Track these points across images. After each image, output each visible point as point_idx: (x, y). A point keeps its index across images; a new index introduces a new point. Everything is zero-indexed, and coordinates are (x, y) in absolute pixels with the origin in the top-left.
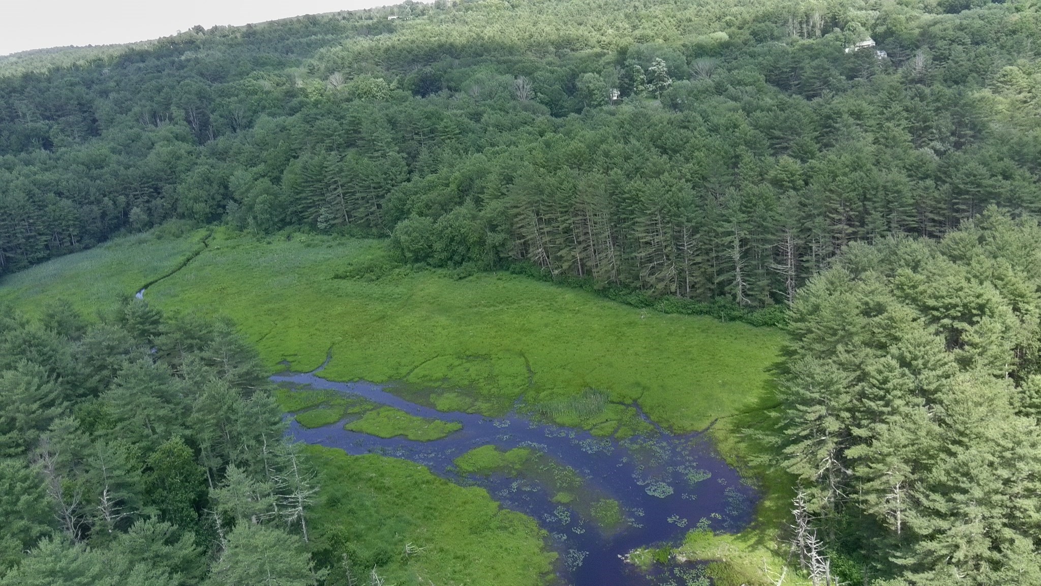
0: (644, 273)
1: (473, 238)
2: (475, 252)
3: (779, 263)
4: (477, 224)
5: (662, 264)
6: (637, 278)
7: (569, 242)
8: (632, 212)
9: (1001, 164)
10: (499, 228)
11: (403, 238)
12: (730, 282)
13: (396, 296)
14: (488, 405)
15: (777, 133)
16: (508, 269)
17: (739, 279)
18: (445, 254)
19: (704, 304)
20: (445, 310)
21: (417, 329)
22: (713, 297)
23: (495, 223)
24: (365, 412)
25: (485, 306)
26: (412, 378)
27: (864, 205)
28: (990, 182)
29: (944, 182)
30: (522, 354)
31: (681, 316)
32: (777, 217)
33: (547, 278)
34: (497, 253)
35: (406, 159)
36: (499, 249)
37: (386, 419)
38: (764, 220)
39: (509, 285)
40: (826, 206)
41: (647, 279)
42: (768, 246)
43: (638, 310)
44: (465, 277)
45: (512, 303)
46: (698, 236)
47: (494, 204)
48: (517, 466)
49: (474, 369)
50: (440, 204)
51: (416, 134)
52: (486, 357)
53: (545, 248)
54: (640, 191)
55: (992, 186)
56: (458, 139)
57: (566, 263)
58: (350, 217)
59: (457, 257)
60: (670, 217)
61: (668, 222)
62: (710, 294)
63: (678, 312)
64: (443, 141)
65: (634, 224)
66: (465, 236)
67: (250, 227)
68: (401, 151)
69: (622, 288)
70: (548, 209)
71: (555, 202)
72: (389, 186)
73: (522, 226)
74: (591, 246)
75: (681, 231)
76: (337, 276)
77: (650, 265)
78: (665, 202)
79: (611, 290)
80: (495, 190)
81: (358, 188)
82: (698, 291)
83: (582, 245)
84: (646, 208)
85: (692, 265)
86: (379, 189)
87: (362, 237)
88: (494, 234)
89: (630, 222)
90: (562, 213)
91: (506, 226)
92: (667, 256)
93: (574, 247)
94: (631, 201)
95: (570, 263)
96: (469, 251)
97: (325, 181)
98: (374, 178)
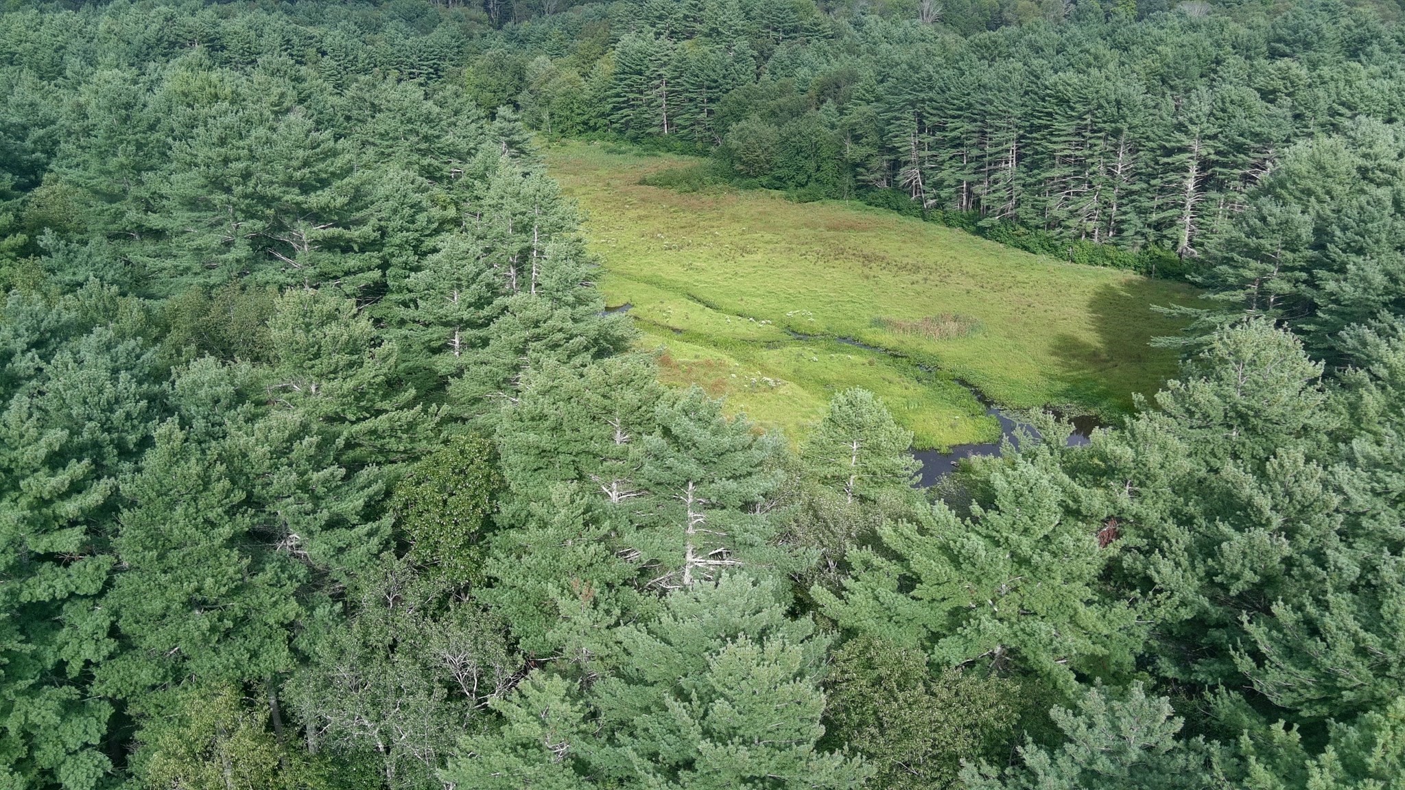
6: (1041, 212)
7: (955, 162)
11: (736, 144)
12: (1172, 223)
16: (865, 199)
17: (1187, 219)
22: (1144, 246)
23: (860, 132)
31: (1095, 267)
32: (1257, 129)
33: (916, 211)
34: (855, 175)
36: (859, 168)
38: (1240, 134)
42: (1237, 173)
44: (807, 201)
46: (1141, 154)
47: (862, 108)
53: (920, 169)
57: (947, 190)
58: (670, 125)
59: (802, 178)
60: (1105, 122)
61: (1100, 131)
62: (1142, 241)
63: (1091, 262)
64: (808, 41)
65: (1051, 134)
66: (816, 147)
67: (543, 126)
68: (752, 47)
69: (1017, 226)
70: (934, 112)
71: (947, 102)
72: (729, 87)
73: (896, 136)
74: (985, 166)
75: (1117, 146)
76: (643, 182)
77: (1062, 195)
78: (1102, 101)
79: (1002, 228)
80: (868, 92)
81: (688, 86)
82: (1125, 234)
83: (973, 165)
84: (1073, 109)
85: (1123, 198)
86: (714, 87)
87: (683, 153)
88: (855, 147)
89: (1045, 132)
90: (954, 117)
91: (873, 138)
92: (1090, 182)
93: (963, 168)
94: (1053, 101)
95: (952, 190)
96: (818, 170)
97: (648, 73)
98: (711, 73)
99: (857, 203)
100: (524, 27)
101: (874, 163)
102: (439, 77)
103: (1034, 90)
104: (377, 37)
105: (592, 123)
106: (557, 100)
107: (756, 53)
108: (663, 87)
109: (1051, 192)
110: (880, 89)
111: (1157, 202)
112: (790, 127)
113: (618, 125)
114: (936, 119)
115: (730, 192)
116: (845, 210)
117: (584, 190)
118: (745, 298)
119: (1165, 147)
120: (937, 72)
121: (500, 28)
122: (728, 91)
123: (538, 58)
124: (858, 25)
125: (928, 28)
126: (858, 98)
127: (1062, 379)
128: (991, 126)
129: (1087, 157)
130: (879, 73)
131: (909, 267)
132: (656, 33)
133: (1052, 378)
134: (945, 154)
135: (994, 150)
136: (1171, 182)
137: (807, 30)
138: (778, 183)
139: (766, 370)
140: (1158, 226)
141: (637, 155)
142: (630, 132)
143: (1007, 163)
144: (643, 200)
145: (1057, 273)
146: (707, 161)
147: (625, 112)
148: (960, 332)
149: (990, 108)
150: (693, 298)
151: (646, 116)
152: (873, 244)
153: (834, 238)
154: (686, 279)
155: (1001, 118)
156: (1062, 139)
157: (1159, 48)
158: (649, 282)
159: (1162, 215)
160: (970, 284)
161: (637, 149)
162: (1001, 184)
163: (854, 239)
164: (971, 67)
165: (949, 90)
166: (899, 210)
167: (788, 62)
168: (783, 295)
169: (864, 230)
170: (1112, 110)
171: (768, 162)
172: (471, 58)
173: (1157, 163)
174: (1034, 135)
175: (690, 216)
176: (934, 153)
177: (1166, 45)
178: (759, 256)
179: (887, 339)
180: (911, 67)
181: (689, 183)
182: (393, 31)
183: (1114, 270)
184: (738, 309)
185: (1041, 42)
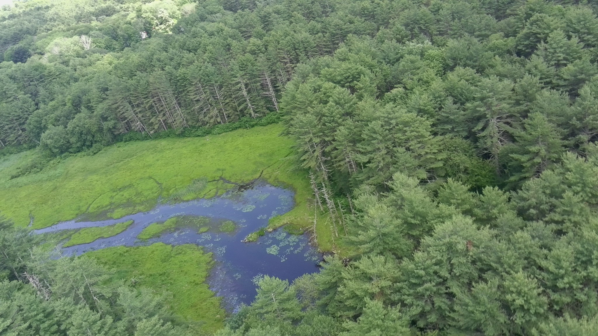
0: (201, 117)
1: (94, 129)
2: (98, 137)
3: (266, 91)
4: (94, 120)
5: (209, 110)
6: (198, 121)
7: (154, 114)
8: (185, 86)
9: (347, 18)
10: (109, 118)
11: (49, 142)
12: (246, 108)
13: (58, 175)
14: (143, 206)
15: (244, 29)
16: (122, 140)
17: (250, 105)
18: (79, 143)
19: (237, 123)
20: (94, 172)
21: (81, 187)
22: (239, 119)
23: (105, 116)
24: (71, 235)
25: (116, 163)
26: (91, 210)
27: (296, 52)
28: (346, 26)
29: (326, 33)
30: (150, 178)
31: (227, 133)
32: (259, 68)
33: (147, 138)
34: (112, 133)
35: (30, 97)
36: (113, 130)
37: (86, 235)
38: (253, 71)
39: (126, 148)
40: (279, 57)
41: (204, 119)
42: (259, 84)
43: (204, 138)
44: (97, 152)
45: (133, 156)
46: (223, 89)
47: (101, 106)
48: (173, 226)
49: (126, 194)
50: (64, 116)
51: (31, 81)
52: (130, 186)
53: (141, 121)
54: (185, 74)
55: (346, 28)
56: (60, 77)
57: (156, 126)
60: (206, 83)
61: (206, 86)
66: (89, 129)
69: (191, 129)
70: (136, 98)
71: (139, 93)
72: (27, 116)
73: (124, 113)
75: (214, 89)
76: (13, 177)
78: (201, 76)
79: (186, 132)
82: (232, 117)
84: (192, 82)
86: (19, 119)
87: (19, 152)
88: (107, 122)
89: (186, 92)
90: (145, 98)
91: (113, 116)
92: (211, 104)
94: (182, 81)
95: (158, 124)
96: (94, 137)
98: (14, 113)
99: (118, 144)
101: (119, 126)
109: (198, 112)
128: (163, 97)
138: (79, 149)
156: (193, 93)
166: (139, 140)
170: (206, 78)
173: (230, 90)
174: (181, 95)
181: (36, 167)
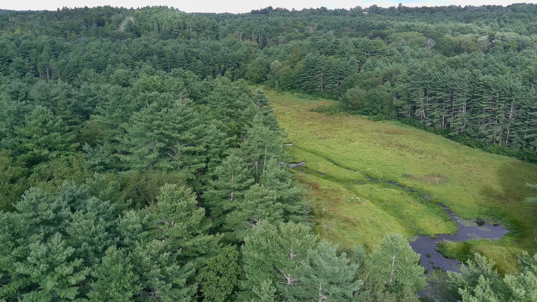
1: (386, 102)
4: (390, 94)
5: (493, 125)
6: (476, 131)
10: (402, 98)
11: (349, 97)
16: (401, 121)
22: (521, 148)
23: (400, 95)
31: (499, 156)
33: (422, 127)
36: (399, 109)
41: (483, 132)
44: (377, 121)
50: (371, 84)
53: (425, 110)
54: (490, 81)
57: (436, 120)
58: (324, 88)
59: (375, 111)
60: (505, 96)
61: (503, 100)
62: (520, 146)
63: (498, 153)
64: (380, 57)
65: (481, 100)
66: (382, 100)
67: (276, 87)
68: (357, 59)
69: (466, 136)
70: (432, 88)
71: (437, 84)
72: (348, 74)
73: (415, 97)
74: (453, 111)
75: (509, 106)
76: (312, 110)
77: (486, 125)
78: (504, 88)
79: (459, 136)
80: (404, 78)
81: (331, 73)
82: (513, 143)
83: (448, 110)
84: (491, 90)
85: (512, 127)
86: (342, 75)
87: (328, 99)
88: (398, 100)
89: (479, 99)
90: (439, 91)
91: (405, 97)
92: (498, 120)
93: (443, 111)
94: (483, 86)
95: (438, 120)
96: (382, 108)
97: (316, 68)
98: (341, 69)
99: (398, 122)
100: (271, 49)
101: (406, 107)
102: (239, 67)
103: (474, 81)
104: (218, 52)
105: (294, 86)
106: (281, 77)
107: (359, 61)
108: (322, 74)
109: (481, 123)
110: (409, 78)
111: (527, 130)
112: (372, 91)
113: (304, 87)
114: (432, 91)
115: (346, 115)
116: (393, 125)
117: (289, 113)
118: (350, 162)
119: (531, 108)
120: (433, 73)
121: (262, 49)
122: (347, 76)
123: (275, 61)
124: (401, 50)
125: (429, 52)
126: (400, 81)
127: (485, 206)
128: (455, 95)
129: (497, 110)
130: (409, 71)
131: (419, 151)
132: (320, 53)
133: (480, 205)
134: (435, 105)
135: (456, 105)
136: (533, 123)
137: (380, 52)
138: (366, 113)
139: (358, 194)
140: (527, 140)
141: (310, 99)
142: (308, 90)
143: (462, 110)
144: (312, 118)
145: (483, 157)
146: (337, 102)
147: (307, 82)
148: (440, 182)
149: (454, 88)
150: (329, 160)
151: (315, 84)
152: (404, 140)
153: (387, 137)
154: (326, 152)
155: (459, 92)
156: (486, 102)
157: (528, 67)
158: (312, 152)
159: (529, 136)
160: (445, 160)
161: (310, 96)
162: (459, 119)
163: (396, 138)
164: (448, 71)
165: (438, 80)
166: (415, 126)
167: (371, 65)
168: (366, 161)
169: (400, 134)
170: (508, 92)
171: (362, 104)
172: (251, 60)
173: (527, 114)
174: (474, 100)
175: (329, 125)
176: (431, 104)
177: (531, 65)
178: (356, 144)
179: (409, 183)
180: (422, 69)
181: (330, 112)
182: (223, 50)
183: (508, 158)
184: (347, 166)
185: (477, 62)
